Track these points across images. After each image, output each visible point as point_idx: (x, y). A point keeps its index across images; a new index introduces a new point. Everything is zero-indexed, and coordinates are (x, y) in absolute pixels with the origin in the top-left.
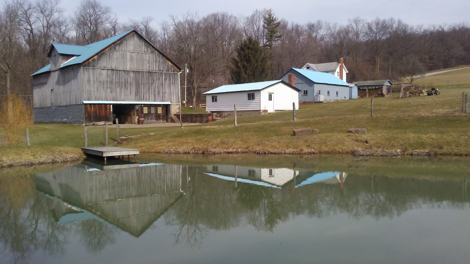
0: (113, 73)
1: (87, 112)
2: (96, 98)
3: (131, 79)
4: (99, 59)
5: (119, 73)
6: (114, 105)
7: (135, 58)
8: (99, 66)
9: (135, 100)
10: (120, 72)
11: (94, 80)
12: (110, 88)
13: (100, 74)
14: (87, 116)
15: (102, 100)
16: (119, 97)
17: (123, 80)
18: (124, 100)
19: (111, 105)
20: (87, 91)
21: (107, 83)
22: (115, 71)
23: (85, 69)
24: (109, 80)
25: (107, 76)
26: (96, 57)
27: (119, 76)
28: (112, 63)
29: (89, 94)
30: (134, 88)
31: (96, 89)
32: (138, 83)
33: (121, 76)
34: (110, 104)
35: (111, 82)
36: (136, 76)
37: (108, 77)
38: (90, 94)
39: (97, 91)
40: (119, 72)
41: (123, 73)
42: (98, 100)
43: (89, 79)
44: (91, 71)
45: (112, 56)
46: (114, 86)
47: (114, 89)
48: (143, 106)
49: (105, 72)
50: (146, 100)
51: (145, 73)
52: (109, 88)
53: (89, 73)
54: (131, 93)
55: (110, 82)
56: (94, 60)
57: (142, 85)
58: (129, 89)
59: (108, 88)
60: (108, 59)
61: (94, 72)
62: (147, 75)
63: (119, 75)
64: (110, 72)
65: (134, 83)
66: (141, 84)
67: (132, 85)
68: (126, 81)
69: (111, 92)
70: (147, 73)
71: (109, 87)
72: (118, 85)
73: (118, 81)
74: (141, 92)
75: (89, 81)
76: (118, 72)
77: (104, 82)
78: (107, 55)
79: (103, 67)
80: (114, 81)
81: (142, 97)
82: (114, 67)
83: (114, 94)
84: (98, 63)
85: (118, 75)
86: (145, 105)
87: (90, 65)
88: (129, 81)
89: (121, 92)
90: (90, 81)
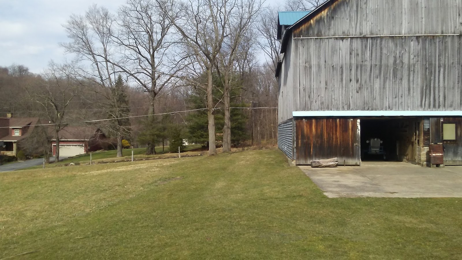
0: (366, 47)
1: (300, 137)
2: (322, 103)
3: (412, 57)
4: (331, 17)
5: (381, 44)
6: (365, 121)
7: (423, 6)
8: (332, 32)
9: (422, 106)
10: (383, 42)
11: (319, 66)
12: (357, 81)
13: (334, 51)
14: (300, 145)
15: (338, 109)
16: (378, 101)
17: (391, 61)
18: (390, 108)
19: (359, 121)
20: (302, 90)
21: (351, 70)
22: (370, 41)
23: (300, 42)
24: (353, 61)
25: (351, 54)
26: (324, 13)
27: (381, 53)
28: (364, 23)
29: (307, 97)
30: (418, 78)
31: (323, 85)
32: (431, 64)
33: (385, 51)
34: (355, 118)
35: (360, 67)
36: (424, 48)
37: (353, 56)
38: (309, 97)
39: (326, 88)
40: (381, 41)
41: (391, 44)
42: (328, 109)
43: (307, 65)
44: (312, 44)
45: (364, 6)
46: (366, 76)
47: (366, 82)
48: (442, 120)
49: (344, 45)
50: (451, 106)
51: (449, 40)
52: (354, 82)
53: (308, 49)
54: (409, 90)
55: (357, 67)
56: (318, 22)
57: (442, 70)
58: (405, 82)
59: (351, 80)
60: (353, 14)
61: (320, 47)
62: (456, 45)
63: (381, 49)
64: (357, 44)
65: (418, 67)
66: (439, 67)
67: (414, 72)
68: (398, 62)
69: (359, 90)
70: (456, 40)
71: (353, 78)
72: (377, 72)
73: (378, 63)
74: (437, 85)
76: (379, 41)
77: (342, 67)
78: (352, 6)
79: (340, 33)
80: (368, 63)
81: (441, 99)
82: (366, 31)
83: (366, 93)
84: (330, 25)
85: (378, 48)
86: (449, 119)
87: (311, 32)
88: (406, 60)
89: (384, 88)
90: (310, 67)
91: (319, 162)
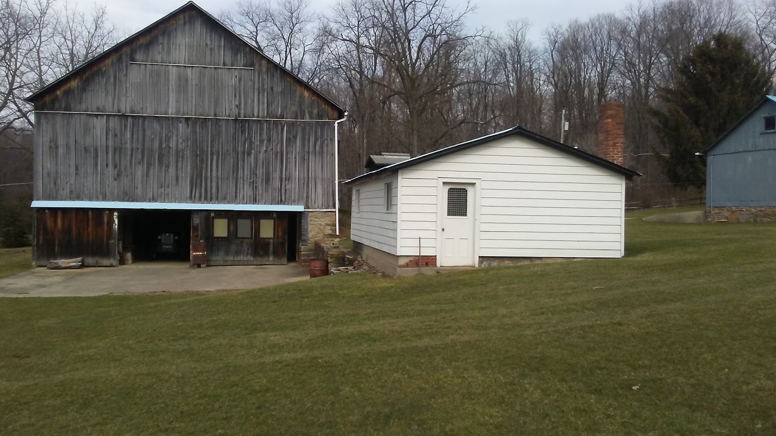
0: (126, 127)
1: (41, 232)
2: (71, 192)
3: (180, 141)
4: (83, 89)
5: (143, 124)
6: (124, 214)
7: (194, 84)
8: (84, 106)
9: (192, 199)
10: (146, 123)
11: (68, 147)
12: (115, 167)
13: (87, 130)
14: (41, 242)
15: (90, 199)
16: (139, 191)
17: (156, 144)
18: (154, 200)
19: (116, 214)
20: (46, 175)
21: (107, 153)
22: (130, 120)
23: (43, 117)
24: (110, 143)
25: (107, 134)
26: (74, 84)
27: (144, 135)
28: (123, 99)
29: (52, 184)
30: (187, 166)
31: (73, 169)
32: (202, 151)
33: (148, 133)
34: (111, 211)
35: (119, 150)
36: (194, 132)
37: (110, 136)
38: (55, 183)
39: (76, 174)
40: (144, 121)
41: (156, 126)
42: (78, 198)
43: (52, 144)
44: (59, 119)
45: (123, 79)
46: (125, 161)
47: (125, 168)
48: (212, 215)
49: (99, 124)
50: (225, 199)
51: (223, 124)
52: (111, 167)
53: (54, 125)
54: (177, 179)
55: (115, 150)
56: (67, 93)
57: (215, 157)
58: (172, 170)
59: (107, 165)
60: (110, 88)
61: (68, 123)
62: (232, 130)
63: (144, 130)
64: (114, 123)
65: (188, 153)
66: (212, 154)
67: (183, 158)
68: (164, 146)
69: (118, 177)
70: (232, 124)
71: (110, 162)
72: (140, 156)
73: (140, 146)
74: (209, 175)
75: (54, 147)
76: (140, 122)
77: (96, 150)
78: (109, 78)
79: (95, 109)
80: (129, 146)
81: (214, 190)
82: (126, 106)
83: (125, 181)
84: (81, 98)
85: (140, 128)
86: (220, 214)
87: (57, 105)
88: (173, 144)
89: (147, 175)
90: (57, 148)
91: (56, 263)
